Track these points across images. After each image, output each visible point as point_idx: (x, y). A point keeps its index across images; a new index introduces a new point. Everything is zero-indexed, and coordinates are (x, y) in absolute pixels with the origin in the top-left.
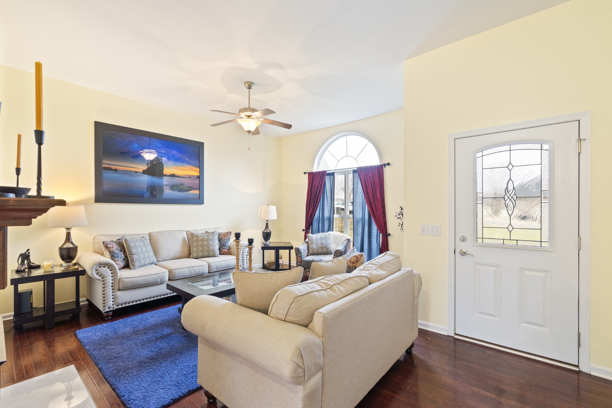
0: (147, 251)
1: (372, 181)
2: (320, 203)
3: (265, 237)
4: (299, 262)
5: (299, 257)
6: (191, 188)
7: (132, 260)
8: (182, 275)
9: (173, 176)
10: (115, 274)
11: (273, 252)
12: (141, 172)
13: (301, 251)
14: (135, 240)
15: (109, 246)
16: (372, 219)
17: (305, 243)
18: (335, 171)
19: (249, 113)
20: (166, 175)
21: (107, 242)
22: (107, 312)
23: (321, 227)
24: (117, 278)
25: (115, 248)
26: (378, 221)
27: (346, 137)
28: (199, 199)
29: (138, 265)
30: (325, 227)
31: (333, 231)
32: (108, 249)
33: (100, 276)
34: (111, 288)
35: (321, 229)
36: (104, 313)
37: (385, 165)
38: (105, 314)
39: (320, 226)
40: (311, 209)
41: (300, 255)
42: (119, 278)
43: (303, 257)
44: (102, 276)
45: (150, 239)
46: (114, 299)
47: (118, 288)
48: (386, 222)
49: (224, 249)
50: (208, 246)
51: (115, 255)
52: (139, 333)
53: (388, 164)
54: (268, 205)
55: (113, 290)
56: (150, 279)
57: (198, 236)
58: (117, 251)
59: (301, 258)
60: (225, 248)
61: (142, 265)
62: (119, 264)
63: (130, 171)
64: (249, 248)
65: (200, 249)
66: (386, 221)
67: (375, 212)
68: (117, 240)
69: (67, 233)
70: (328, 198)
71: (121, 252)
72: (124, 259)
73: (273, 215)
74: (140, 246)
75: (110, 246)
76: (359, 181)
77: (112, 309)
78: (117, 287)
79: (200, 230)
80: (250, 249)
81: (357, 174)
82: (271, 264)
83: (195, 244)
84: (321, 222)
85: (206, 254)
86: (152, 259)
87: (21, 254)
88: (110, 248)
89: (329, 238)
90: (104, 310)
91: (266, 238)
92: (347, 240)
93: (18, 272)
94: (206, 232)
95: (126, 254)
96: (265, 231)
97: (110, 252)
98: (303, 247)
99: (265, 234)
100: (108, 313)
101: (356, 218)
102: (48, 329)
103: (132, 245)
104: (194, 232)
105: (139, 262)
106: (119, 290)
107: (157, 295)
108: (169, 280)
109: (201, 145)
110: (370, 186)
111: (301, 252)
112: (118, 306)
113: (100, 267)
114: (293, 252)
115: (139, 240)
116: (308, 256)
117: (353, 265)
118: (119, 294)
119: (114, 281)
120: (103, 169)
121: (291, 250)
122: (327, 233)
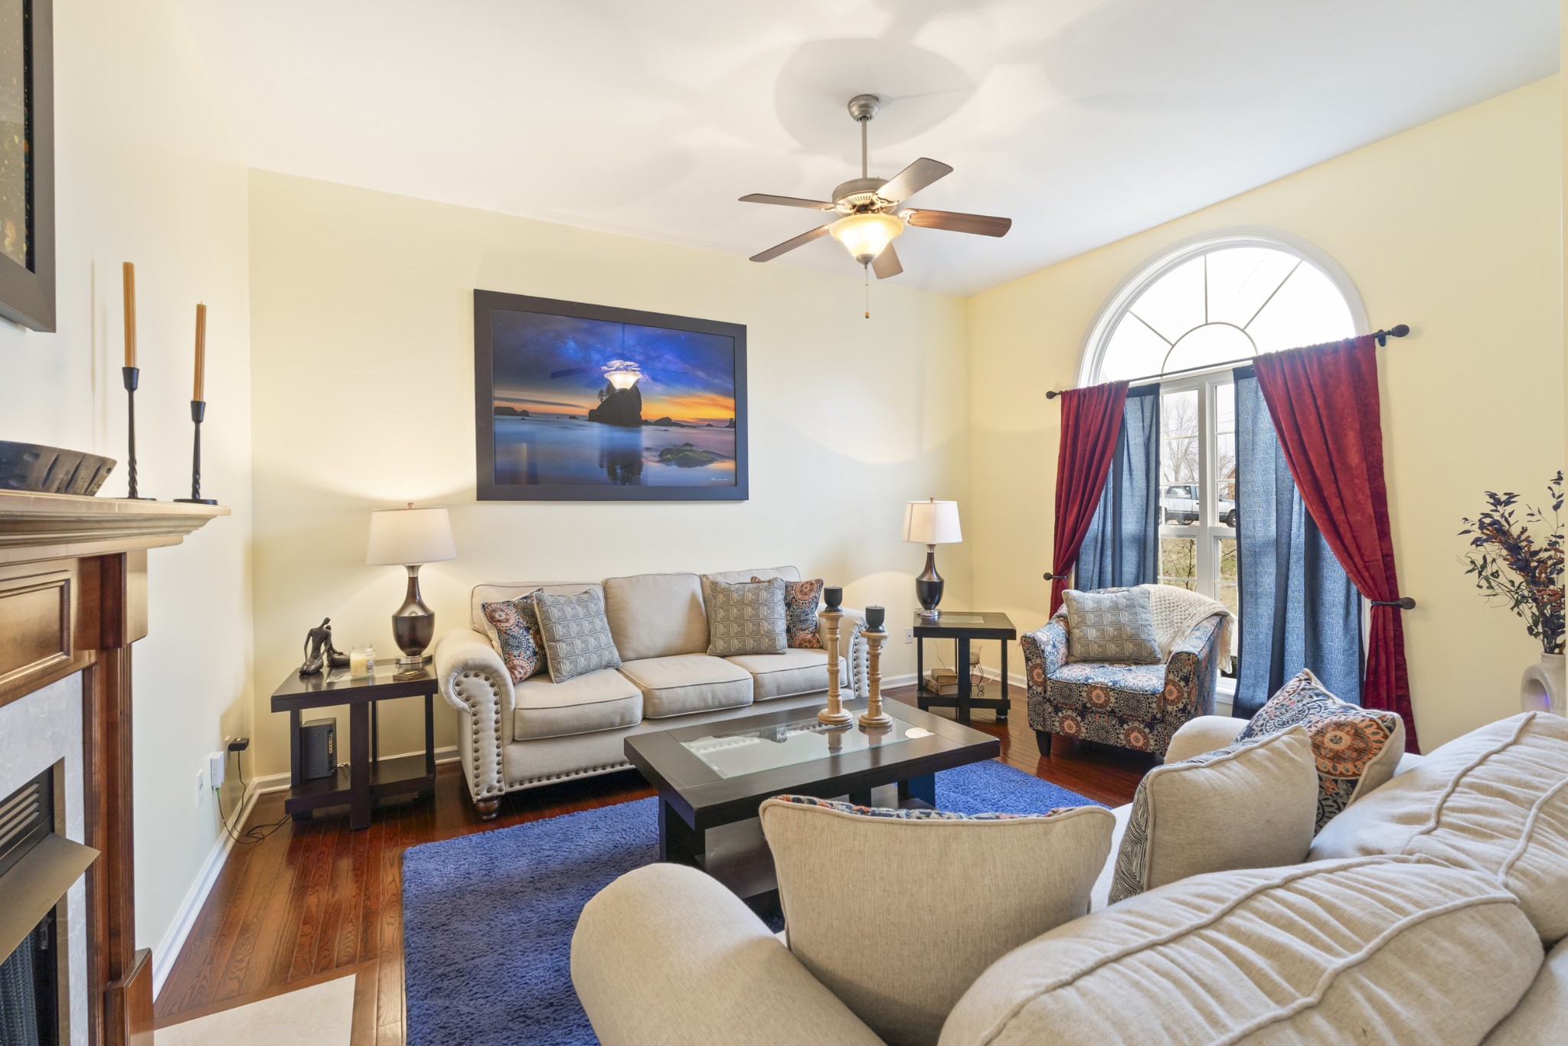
0: (593, 632)
1: (1320, 402)
2: (1107, 490)
3: (926, 596)
4: (1037, 683)
5: (1035, 666)
6: (713, 456)
7: (555, 656)
8: (679, 706)
9: (666, 422)
10: (504, 698)
11: (950, 644)
12: (585, 416)
13: (1043, 647)
14: (562, 600)
15: (497, 616)
16: (1325, 543)
17: (1057, 622)
18: (1159, 378)
19: (865, 195)
20: (647, 423)
21: (492, 606)
22: (485, 800)
23: (1109, 568)
24: (509, 708)
25: (513, 620)
26: (1353, 550)
27: (1202, 258)
28: (736, 485)
29: (568, 669)
30: (1124, 569)
31: (1155, 581)
32: (494, 623)
33: (467, 700)
34: (493, 734)
35: (1109, 576)
36: (479, 801)
37: (1382, 337)
38: (482, 805)
39: (1104, 564)
40: (1072, 508)
41: (1038, 661)
42: (513, 707)
43: (1052, 668)
44: (471, 701)
45: (606, 598)
46: (500, 766)
47: (511, 735)
48: (1391, 555)
49: (802, 630)
50: (757, 620)
51: (512, 641)
52: (546, 884)
53: (1401, 331)
54: (932, 499)
55: (500, 741)
56: (594, 714)
57: (729, 590)
58: (517, 631)
59: (1044, 672)
60: (804, 627)
61: (579, 670)
62: (522, 668)
63: (559, 416)
64: (868, 638)
65: (735, 628)
66: (1391, 548)
67: (1340, 518)
68: (522, 598)
69: (410, 578)
70: (1134, 473)
71: (528, 632)
72: (535, 653)
73: (948, 525)
74: (576, 617)
75: (501, 616)
76: (1264, 404)
77: (495, 792)
78: (508, 733)
79: (737, 572)
80: (875, 644)
81: (1254, 382)
82: (944, 681)
83: (721, 614)
84: (1109, 552)
85: (750, 643)
86: (607, 653)
87: (311, 630)
88: (499, 621)
89: (1143, 607)
90: (478, 794)
91: (929, 600)
92: (1216, 614)
93: (305, 674)
94: (752, 578)
95: (541, 639)
96: (925, 579)
97: (500, 632)
98: (1049, 635)
99: (925, 588)
100: (489, 804)
101: (1249, 537)
102: (356, 830)
103: (555, 613)
104: (721, 580)
105: (571, 663)
106: (514, 741)
107: (612, 760)
108: (645, 719)
109: (737, 333)
110: (1312, 419)
111: (1043, 651)
112: (511, 786)
113: (466, 676)
114: (1015, 648)
115: (574, 599)
116: (1067, 663)
117: (1334, 768)
118: (515, 751)
119: (502, 716)
120: (495, 414)
121: (1009, 641)
122: (1136, 589)
